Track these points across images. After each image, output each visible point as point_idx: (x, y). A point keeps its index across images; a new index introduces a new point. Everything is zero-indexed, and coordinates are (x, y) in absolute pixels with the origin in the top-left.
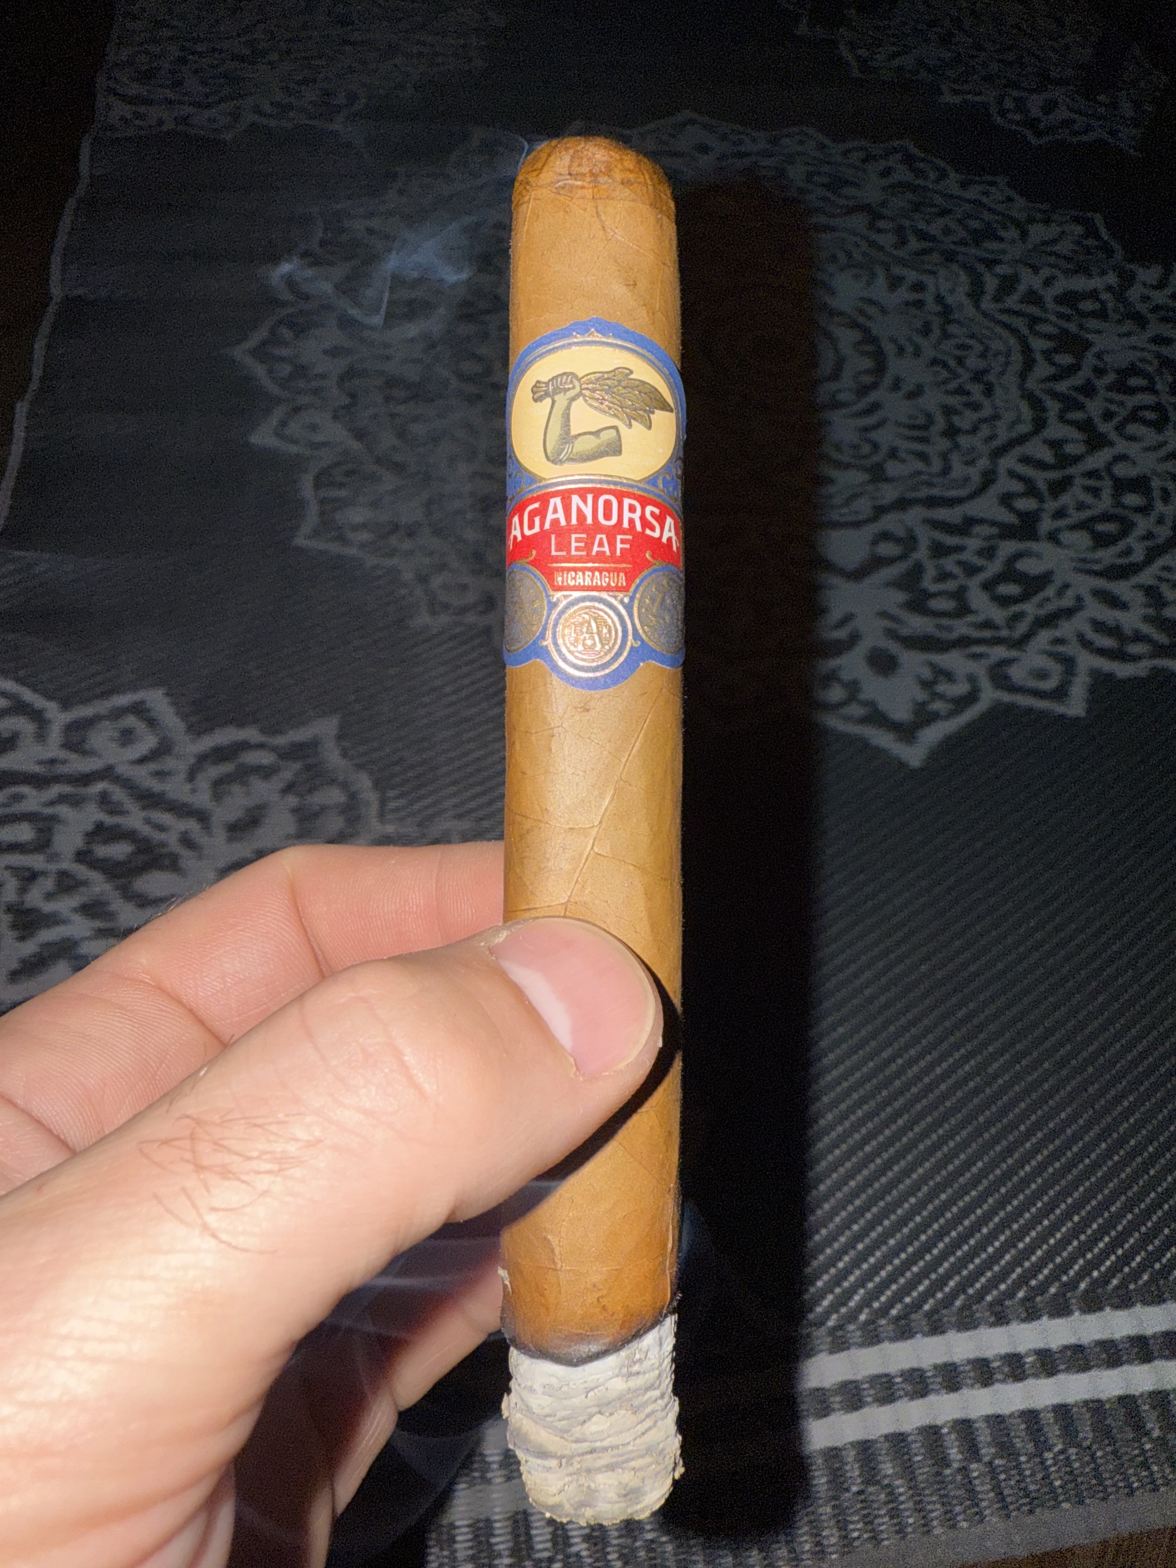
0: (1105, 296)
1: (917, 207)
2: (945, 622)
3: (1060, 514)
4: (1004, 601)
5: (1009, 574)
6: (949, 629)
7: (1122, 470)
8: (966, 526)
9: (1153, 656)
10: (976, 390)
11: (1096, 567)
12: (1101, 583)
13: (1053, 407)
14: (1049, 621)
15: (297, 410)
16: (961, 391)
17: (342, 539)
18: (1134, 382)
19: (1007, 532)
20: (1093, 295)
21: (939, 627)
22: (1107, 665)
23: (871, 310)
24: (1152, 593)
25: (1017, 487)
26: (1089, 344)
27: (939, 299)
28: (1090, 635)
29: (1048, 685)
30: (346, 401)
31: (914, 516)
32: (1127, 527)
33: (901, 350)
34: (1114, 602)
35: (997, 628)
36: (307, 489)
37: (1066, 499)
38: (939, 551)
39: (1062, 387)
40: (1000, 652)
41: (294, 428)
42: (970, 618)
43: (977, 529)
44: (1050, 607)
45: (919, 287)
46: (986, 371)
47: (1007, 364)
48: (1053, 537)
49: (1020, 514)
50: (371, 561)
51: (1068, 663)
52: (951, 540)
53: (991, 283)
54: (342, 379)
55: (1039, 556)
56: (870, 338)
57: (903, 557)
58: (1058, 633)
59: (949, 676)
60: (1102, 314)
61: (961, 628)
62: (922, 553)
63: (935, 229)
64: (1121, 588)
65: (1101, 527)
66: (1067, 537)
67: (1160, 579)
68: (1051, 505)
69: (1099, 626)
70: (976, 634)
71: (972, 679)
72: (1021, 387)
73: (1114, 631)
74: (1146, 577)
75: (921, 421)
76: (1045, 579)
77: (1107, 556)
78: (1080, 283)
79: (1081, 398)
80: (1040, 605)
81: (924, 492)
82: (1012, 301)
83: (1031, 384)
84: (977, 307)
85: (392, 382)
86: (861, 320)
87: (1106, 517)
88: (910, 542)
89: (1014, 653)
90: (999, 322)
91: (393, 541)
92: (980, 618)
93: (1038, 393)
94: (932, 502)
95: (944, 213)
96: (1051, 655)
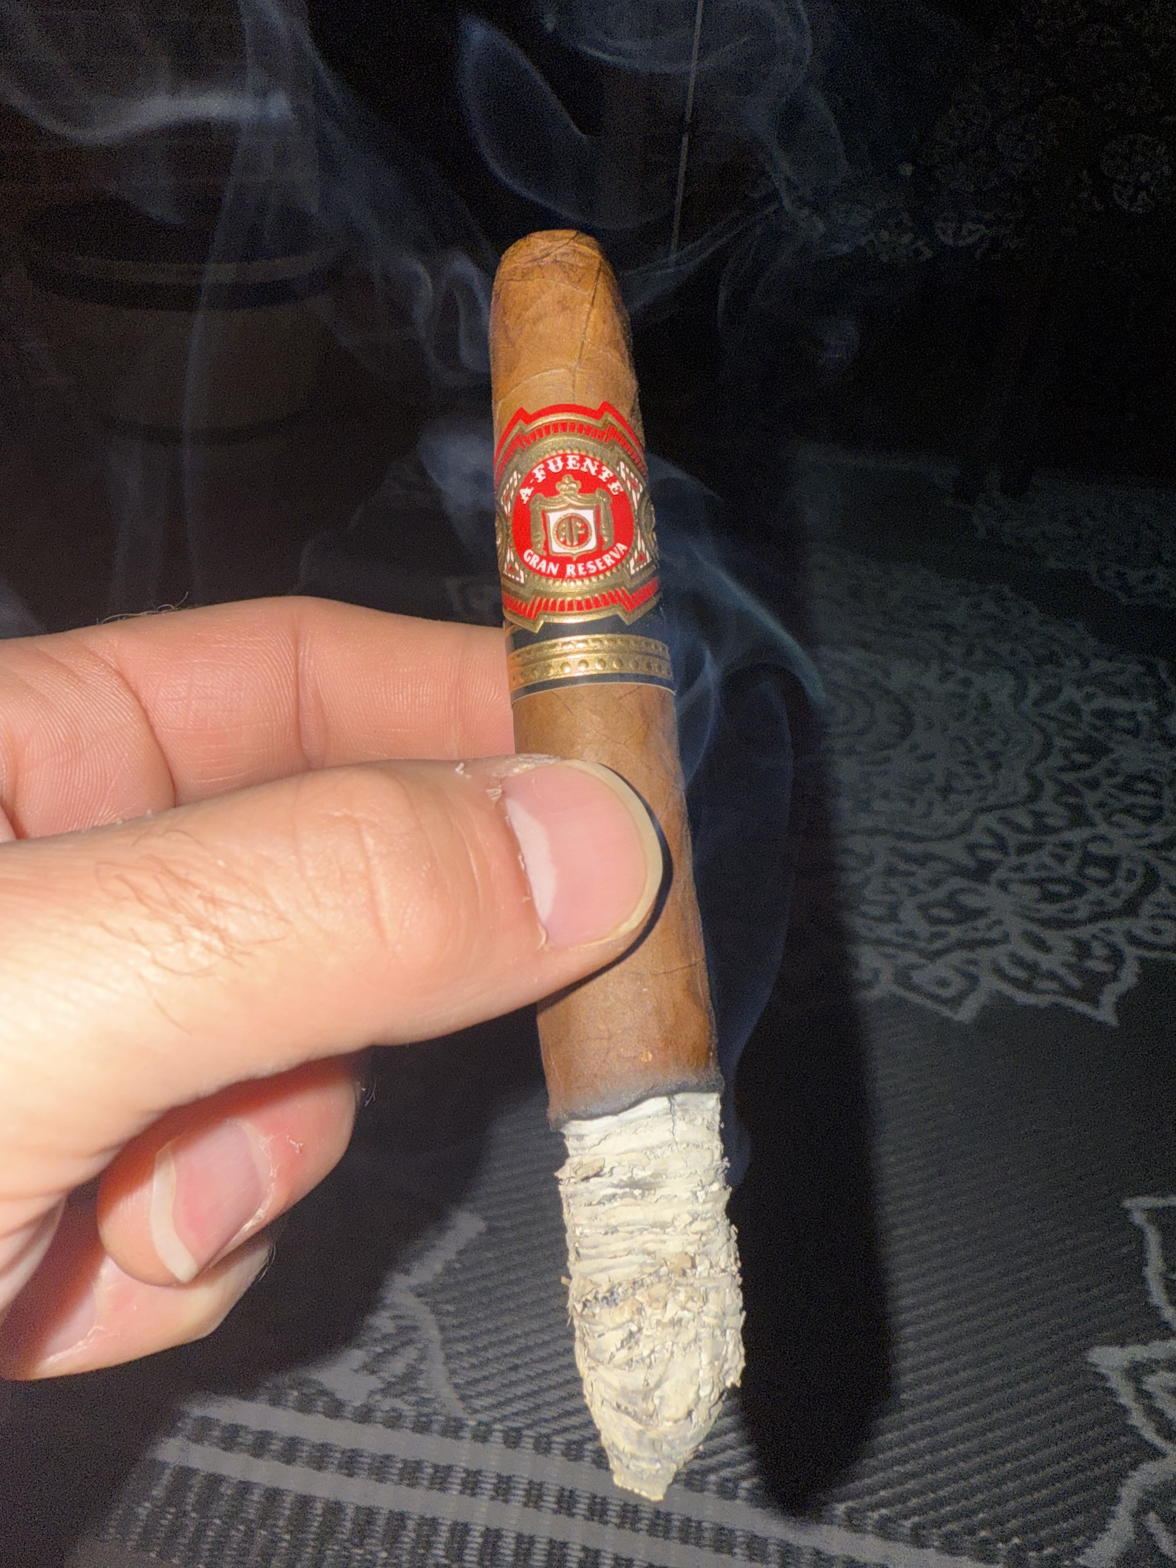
0: (1143, 718)
1: (994, 632)
2: (870, 923)
4: (934, 921)
6: (873, 930)
9: (1055, 993)
10: (984, 765)
11: (1037, 916)
12: (1033, 927)
13: (1050, 788)
14: (971, 945)
16: (970, 763)
18: (1141, 786)
19: (962, 872)
20: (1132, 715)
22: (1008, 989)
23: (916, 694)
24: (1081, 946)
25: (989, 840)
26: (1111, 751)
27: (984, 697)
28: (1005, 964)
29: (945, 993)
32: (1079, 890)
33: (929, 727)
34: (1041, 945)
35: (917, 939)
37: (1029, 859)
40: (911, 958)
42: (894, 926)
43: (932, 864)
44: (978, 935)
45: (966, 683)
46: (1000, 754)
47: (1025, 752)
48: (1003, 886)
49: (980, 861)
51: (973, 980)
52: (902, 866)
53: (1034, 690)
55: (982, 895)
56: (906, 713)
58: (974, 956)
61: (886, 931)
64: (1051, 936)
65: (1055, 888)
67: (1095, 937)
68: (1013, 861)
70: (895, 939)
71: (874, 971)
72: (1028, 770)
73: (1032, 968)
74: (1084, 932)
75: (922, 777)
76: (980, 913)
77: (1049, 909)
78: (1120, 704)
79: (1081, 788)
80: (967, 931)
81: (898, 827)
82: (1051, 708)
83: (1040, 770)
84: (1015, 706)
86: (905, 699)
87: (1063, 881)
88: (869, 860)
89: (923, 962)
90: (1031, 721)
92: (903, 928)
93: (1042, 776)
94: (900, 836)
96: (957, 970)
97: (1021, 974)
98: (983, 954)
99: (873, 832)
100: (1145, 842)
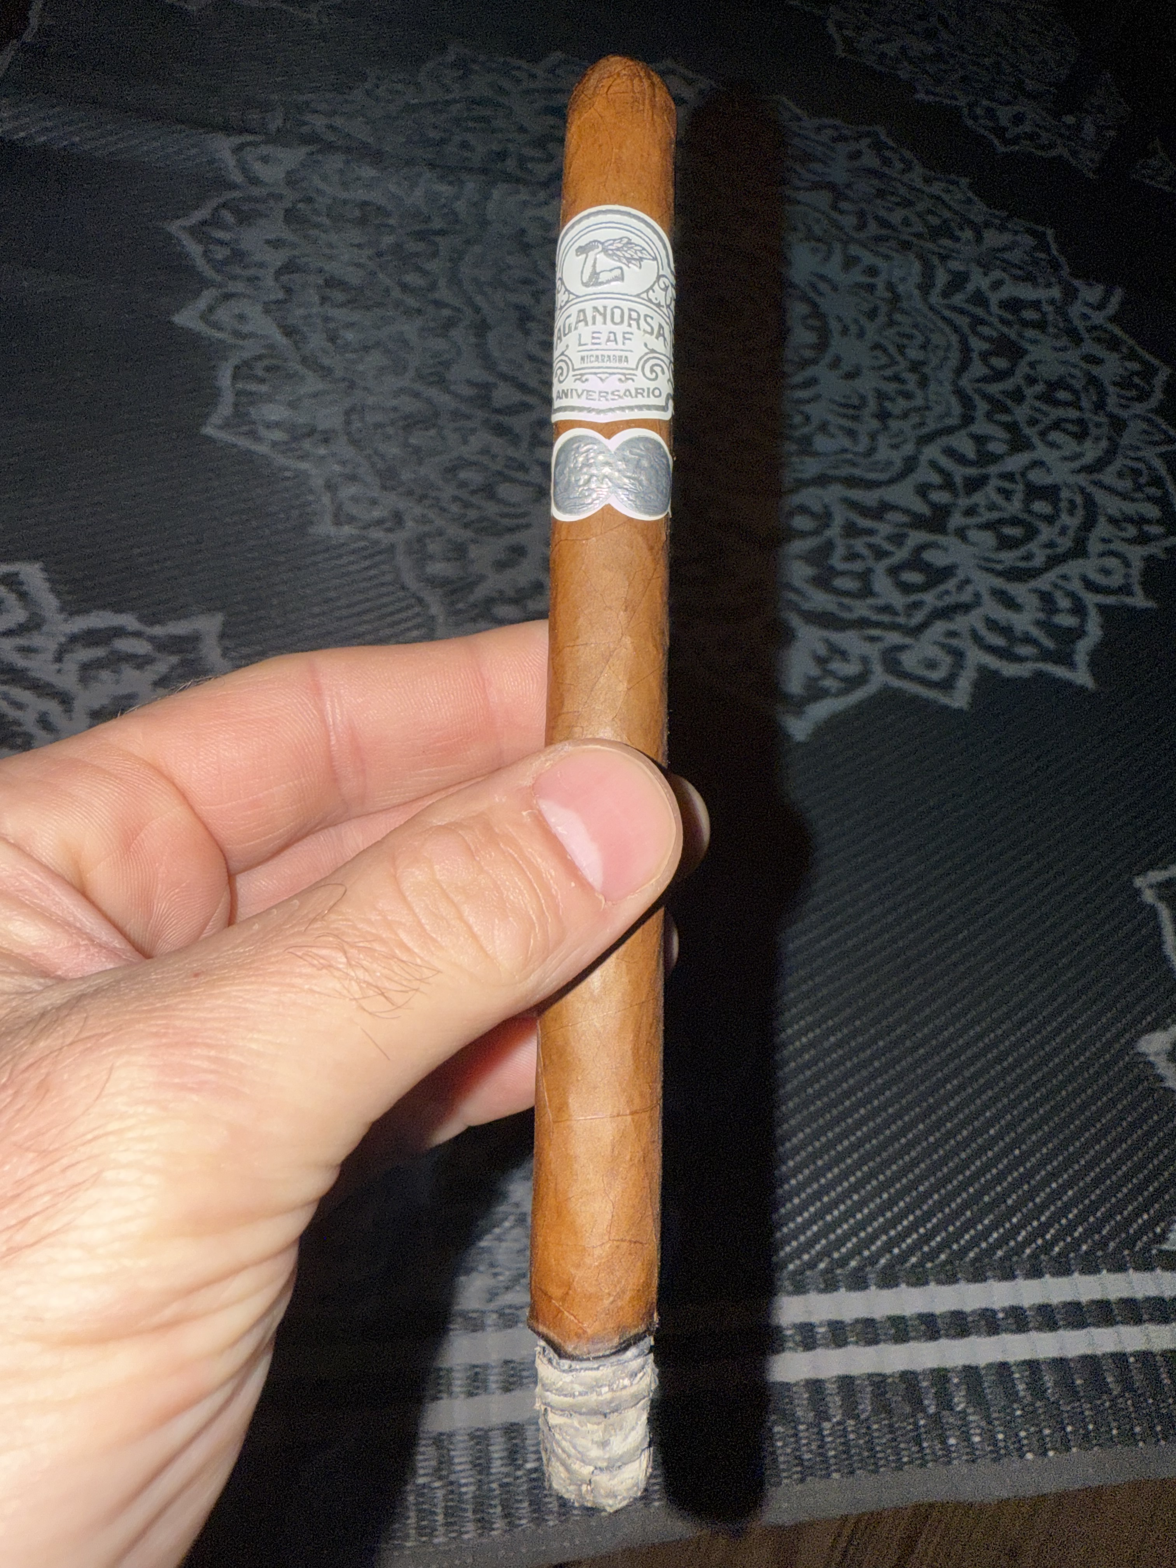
0: (1048, 308)
1: (881, 193)
2: (846, 601)
3: (970, 512)
4: (906, 588)
5: (915, 562)
6: (850, 609)
7: (1037, 477)
8: (882, 510)
9: (1036, 660)
10: (912, 379)
11: (999, 567)
12: (999, 583)
13: (982, 407)
14: (945, 613)
15: (228, 297)
16: (896, 378)
17: (253, 434)
18: (1062, 395)
19: (918, 522)
20: (1036, 305)
21: (840, 605)
22: (992, 662)
23: (823, 286)
24: (1047, 599)
25: (935, 478)
26: (1026, 352)
27: (890, 286)
28: (983, 631)
29: (936, 676)
30: (281, 295)
31: (834, 493)
32: (1031, 533)
33: (845, 331)
34: (1010, 603)
35: (896, 614)
36: (225, 378)
37: (978, 498)
38: (851, 530)
39: (994, 389)
40: (894, 638)
41: (223, 315)
42: (870, 601)
43: (890, 516)
44: (949, 600)
45: (872, 271)
46: (923, 363)
47: (946, 358)
48: (961, 533)
49: (934, 506)
50: (280, 460)
51: (958, 655)
52: (865, 523)
53: (942, 278)
54: (279, 273)
55: (946, 550)
56: (816, 312)
57: (815, 533)
58: (952, 626)
59: (843, 655)
60: (1041, 325)
61: (861, 609)
62: (834, 531)
63: (896, 217)
64: (1019, 590)
65: (1008, 531)
66: (973, 534)
67: (1056, 586)
68: (964, 502)
69: (992, 624)
70: (875, 617)
71: (865, 660)
72: (954, 383)
73: (1006, 631)
74: (1044, 582)
75: (856, 401)
76: (947, 572)
77: (1009, 558)
78: (1026, 292)
79: (1009, 402)
80: (940, 597)
81: (846, 471)
82: (958, 299)
83: (964, 382)
84: (925, 300)
85: (332, 282)
86: (812, 295)
87: (1014, 521)
88: (825, 518)
89: (907, 641)
90: (944, 318)
91: (307, 444)
92: (881, 602)
93: (970, 392)
94: (851, 482)
95: (907, 203)
96: (943, 646)
97: (998, 641)
98: (961, 623)
99: (822, 480)
100: (1077, 464)
